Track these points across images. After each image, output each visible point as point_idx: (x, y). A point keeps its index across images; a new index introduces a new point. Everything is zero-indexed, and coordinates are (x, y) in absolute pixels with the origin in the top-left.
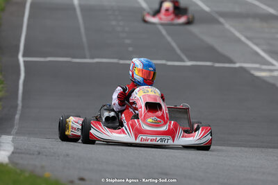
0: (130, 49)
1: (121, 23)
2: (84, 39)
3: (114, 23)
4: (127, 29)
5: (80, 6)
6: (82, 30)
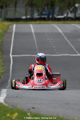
0: (55, 50)
1: (52, 39)
2: (37, 47)
3: (48, 39)
4: (54, 42)
5: (35, 33)
6: (36, 43)
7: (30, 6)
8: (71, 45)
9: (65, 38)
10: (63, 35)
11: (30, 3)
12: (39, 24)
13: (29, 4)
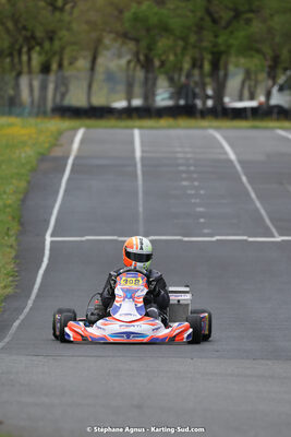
7: (143, 67)
8: (258, 205)
9: (244, 179)
10: (239, 167)
11: (142, 58)
12: (169, 127)
13: (138, 60)
